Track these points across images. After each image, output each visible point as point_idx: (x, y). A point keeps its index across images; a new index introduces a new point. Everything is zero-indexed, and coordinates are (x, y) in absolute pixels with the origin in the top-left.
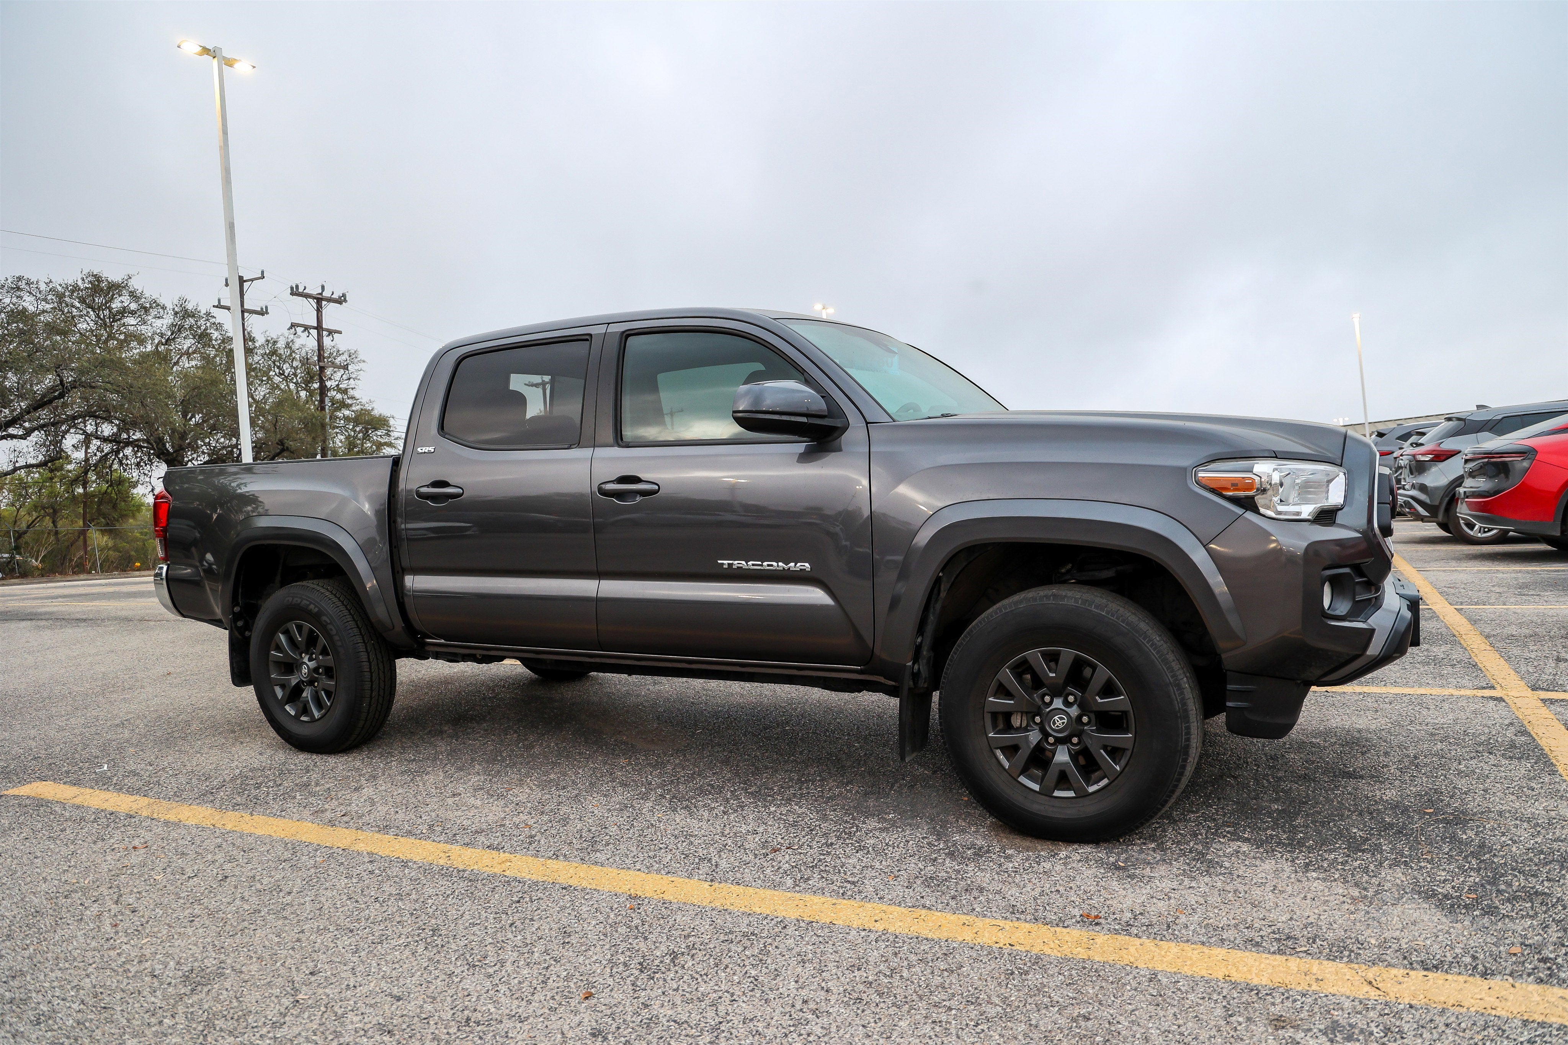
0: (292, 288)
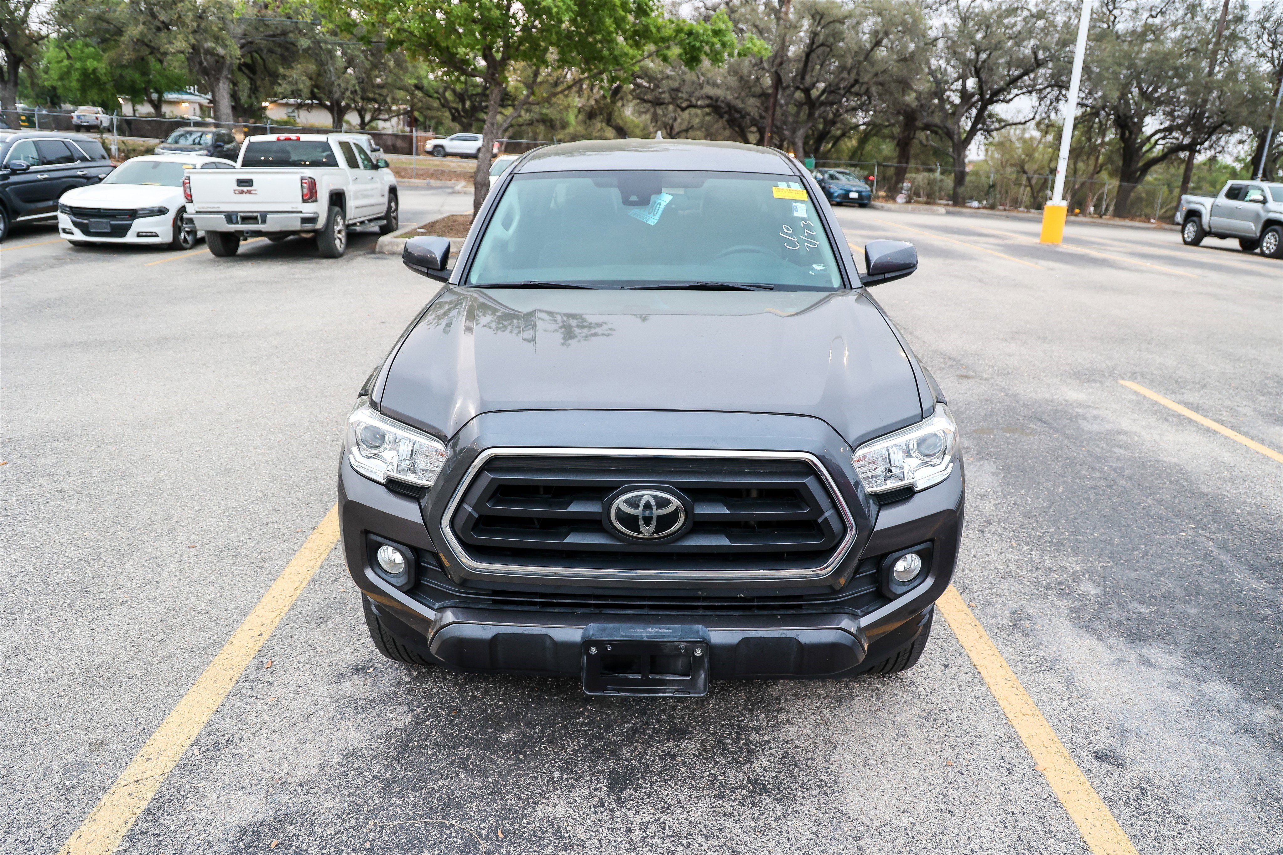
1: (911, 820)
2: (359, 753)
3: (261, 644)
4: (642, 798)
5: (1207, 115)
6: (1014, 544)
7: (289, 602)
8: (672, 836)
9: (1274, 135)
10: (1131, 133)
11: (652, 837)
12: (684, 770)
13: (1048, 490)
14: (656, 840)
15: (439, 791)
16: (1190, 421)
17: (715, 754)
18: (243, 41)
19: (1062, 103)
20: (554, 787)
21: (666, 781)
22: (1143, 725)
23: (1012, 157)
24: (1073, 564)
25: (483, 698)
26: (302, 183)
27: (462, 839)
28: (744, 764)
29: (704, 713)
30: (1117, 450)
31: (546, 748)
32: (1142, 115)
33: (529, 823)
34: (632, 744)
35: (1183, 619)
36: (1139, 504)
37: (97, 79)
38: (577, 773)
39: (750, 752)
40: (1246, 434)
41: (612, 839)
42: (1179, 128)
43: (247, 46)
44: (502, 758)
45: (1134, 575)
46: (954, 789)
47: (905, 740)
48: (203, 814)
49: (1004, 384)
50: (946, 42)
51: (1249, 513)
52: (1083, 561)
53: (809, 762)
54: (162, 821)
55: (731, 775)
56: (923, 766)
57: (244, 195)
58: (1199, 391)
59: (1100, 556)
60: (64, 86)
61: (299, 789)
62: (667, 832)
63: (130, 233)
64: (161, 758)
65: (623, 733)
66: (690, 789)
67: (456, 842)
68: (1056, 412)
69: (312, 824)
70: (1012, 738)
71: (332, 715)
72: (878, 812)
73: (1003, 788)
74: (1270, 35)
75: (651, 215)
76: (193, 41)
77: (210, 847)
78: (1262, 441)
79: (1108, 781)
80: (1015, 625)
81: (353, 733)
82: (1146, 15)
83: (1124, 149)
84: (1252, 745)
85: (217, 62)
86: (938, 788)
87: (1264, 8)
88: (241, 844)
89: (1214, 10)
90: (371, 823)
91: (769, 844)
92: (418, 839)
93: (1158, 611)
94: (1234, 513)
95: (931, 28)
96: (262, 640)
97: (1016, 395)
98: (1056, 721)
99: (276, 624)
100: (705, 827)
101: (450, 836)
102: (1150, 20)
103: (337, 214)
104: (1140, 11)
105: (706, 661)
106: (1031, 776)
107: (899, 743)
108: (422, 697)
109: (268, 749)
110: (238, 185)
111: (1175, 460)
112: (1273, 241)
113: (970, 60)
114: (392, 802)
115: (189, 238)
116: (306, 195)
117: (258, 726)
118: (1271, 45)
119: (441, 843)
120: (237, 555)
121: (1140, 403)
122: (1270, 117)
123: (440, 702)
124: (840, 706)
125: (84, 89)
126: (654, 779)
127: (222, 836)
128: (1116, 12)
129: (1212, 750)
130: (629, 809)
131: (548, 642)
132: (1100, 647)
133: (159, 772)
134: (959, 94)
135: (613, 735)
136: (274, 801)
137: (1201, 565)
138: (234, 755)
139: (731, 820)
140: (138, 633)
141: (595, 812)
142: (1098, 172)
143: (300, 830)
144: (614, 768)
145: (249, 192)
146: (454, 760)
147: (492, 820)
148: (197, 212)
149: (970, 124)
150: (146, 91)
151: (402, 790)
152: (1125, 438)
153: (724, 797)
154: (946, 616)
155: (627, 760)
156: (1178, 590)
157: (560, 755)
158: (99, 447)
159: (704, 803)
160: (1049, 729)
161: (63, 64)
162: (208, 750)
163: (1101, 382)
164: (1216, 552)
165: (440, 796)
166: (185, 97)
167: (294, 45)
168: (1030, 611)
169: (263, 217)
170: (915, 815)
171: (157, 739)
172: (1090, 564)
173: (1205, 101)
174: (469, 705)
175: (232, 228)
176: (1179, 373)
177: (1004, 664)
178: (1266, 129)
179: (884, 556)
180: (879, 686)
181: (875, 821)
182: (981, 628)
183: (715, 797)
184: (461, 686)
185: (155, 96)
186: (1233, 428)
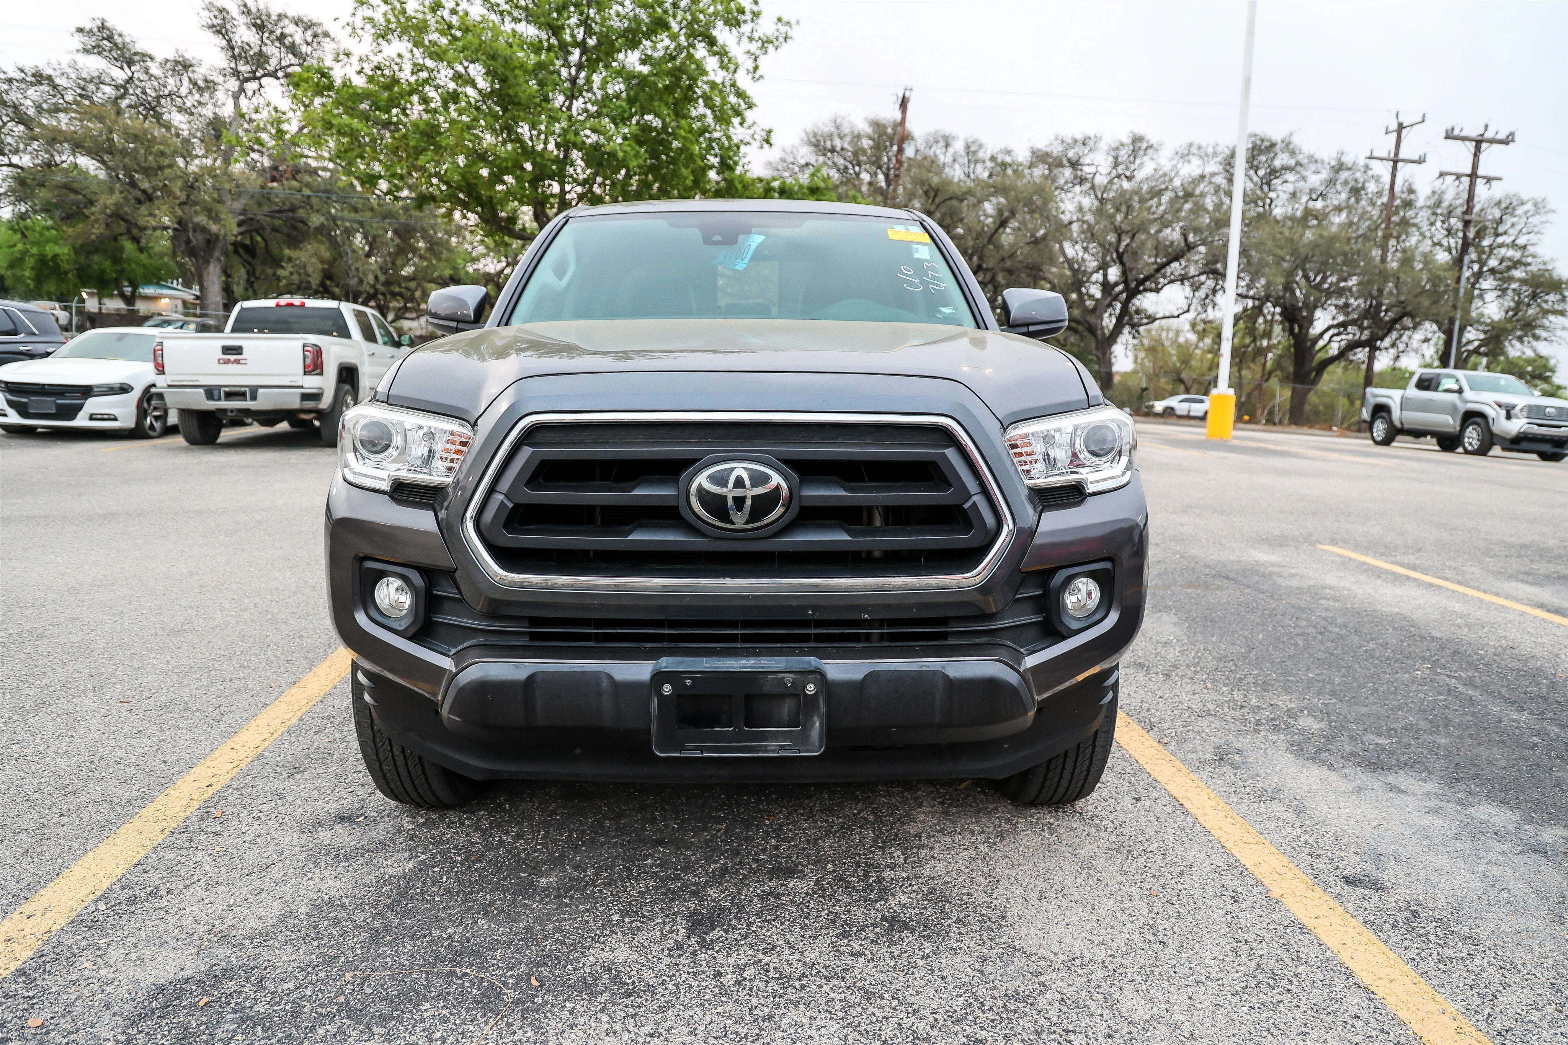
0: (1447, 131)
1: (1110, 952)
2: (337, 902)
3: (210, 794)
4: (736, 940)
5: (1384, 308)
6: (1209, 686)
7: (252, 753)
8: (778, 979)
9: (1462, 329)
10: (1300, 327)
11: (750, 980)
12: (793, 909)
13: (1246, 638)
14: (757, 982)
15: (447, 939)
16: (1408, 578)
17: (835, 892)
18: (242, 217)
19: (1219, 295)
20: (611, 931)
21: (768, 921)
22: (1401, 849)
23: (1166, 363)
24: (1285, 702)
25: (515, 843)
26: (304, 351)
27: (478, 989)
28: (876, 902)
29: (819, 851)
30: (1324, 602)
31: (601, 891)
32: (1312, 308)
33: (575, 970)
34: (721, 884)
35: (1434, 750)
36: (1360, 647)
37: (57, 267)
38: (643, 916)
39: (885, 890)
40: (1477, 588)
41: (694, 983)
42: (1354, 322)
43: (248, 223)
44: (540, 902)
45: (1364, 710)
46: (1162, 919)
47: (1092, 872)
48: (102, 972)
49: (1178, 548)
50: (1082, 226)
51: (1495, 654)
52: (1299, 699)
53: (965, 898)
54: (40, 983)
55: (859, 913)
56: (1119, 898)
57: (230, 365)
58: (1413, 554)
59: (1319, 694)
60: (14, 276)
61: (247, 942)
62: (772, 974)
63: (80, 414)
64: (48, 915)
65: (707, 874)
66: (802, 928)
67: (470, 993)
68: (1245, 571)
69: (262, 978)
70: (1234, 866)
71: (301, 864)
72: (1063, 945)
73: (1229, 917)
74: (1443, 222)
75: (739, 260)
76: (179, 213)
77: (108, 1009)
78: (1497, 594)
79: (1366, 904)
80: (1221, 759)
81: (330, 882)
82: (1305, 199)
83: (1295, 345)
84: (1545, 865)
85: (209, 241)
86: (1142, 919)
87: (1434, 192)
88: (154, 1004)
89: (1380, 194)
90: (348, 975)
91: (916, 983)
92: (415, 991)
93: (1400, 742)
94: (1476, 654)
95: (1063, 213)
96: (211, 791)
97: (1194, 557)
98: (1288, 848)
99: (231, 776)
100: (825, 967)
101: (462, 986)
102: (1311, 204)
103: (347, 392)
104: (1298, 195)
105: (821, 702)
106: (1264, 903)
107: (1084, 875)
108: (431, 843)
109: (206, 901)
110: (224, 353)
111: (1397, 610)
112: (1475, 435)
113: (1110, 244)
114: (380, 952)
115: (157, 425)
116: (309, 366)
117: (195, 878)
118: (1446, 233)
119: (448, 994)
120: (187, 709)
121: (1345, 564)
122: (1454, 307)
123: (456, 848)
124: (1001, 841)
125: (39, 279)
126: (752, 919)
127: (127, 995)
128: (1272, 195)
129: (1495, 871)
130: (717, 952)
131: (605, 683)
132: (1333, 776)
133: (44, 929)
134: (1099, 287)
135: (695, 876)
136: (210, 956)
137: (1445, 700)
138: (156, 909)
139: (861, 960)
140: (36, 786)
141: (670, 956)
142: (1267, 380)
143: (244, 986)
144: (695, 909)
145: (237, 362)
146: (472, 907)
147: (523, 967)
148: (169, 386)
149: (1114, 320)
150: (117, 284)
151: (396, 939)
152: (1332, 592)
153: (850, 936)
154: (1131, 752)
155: (713, 901)
156: (1422, 723)
157: (620, 897)
158: (10, 610)
159: (822, 943)
160: (1280, 856)
161: (16, 249)
162: (119, 904)
163: (1296, 547)
164: (1461, 688)
165: (449, 944)
166: (165, 292)
167: (304, 223)
168: (1239, 746)
169: (253, 392)
170: (1114, 947)
171: (46, 896)
172: (1306, 702)
173: (1380, 291)
174: (496, 849)
175: (212, 405)
176: (1388, 539)
177: (1213, 795)
178: (1452, 321)
179: (1051, 572)
180: (1052, 820)
181: (1060, 955)
182: (1178, 763)
183: (837, 936)
184: (484, 832)
185: (128, 290)
186: (1459, 583)
